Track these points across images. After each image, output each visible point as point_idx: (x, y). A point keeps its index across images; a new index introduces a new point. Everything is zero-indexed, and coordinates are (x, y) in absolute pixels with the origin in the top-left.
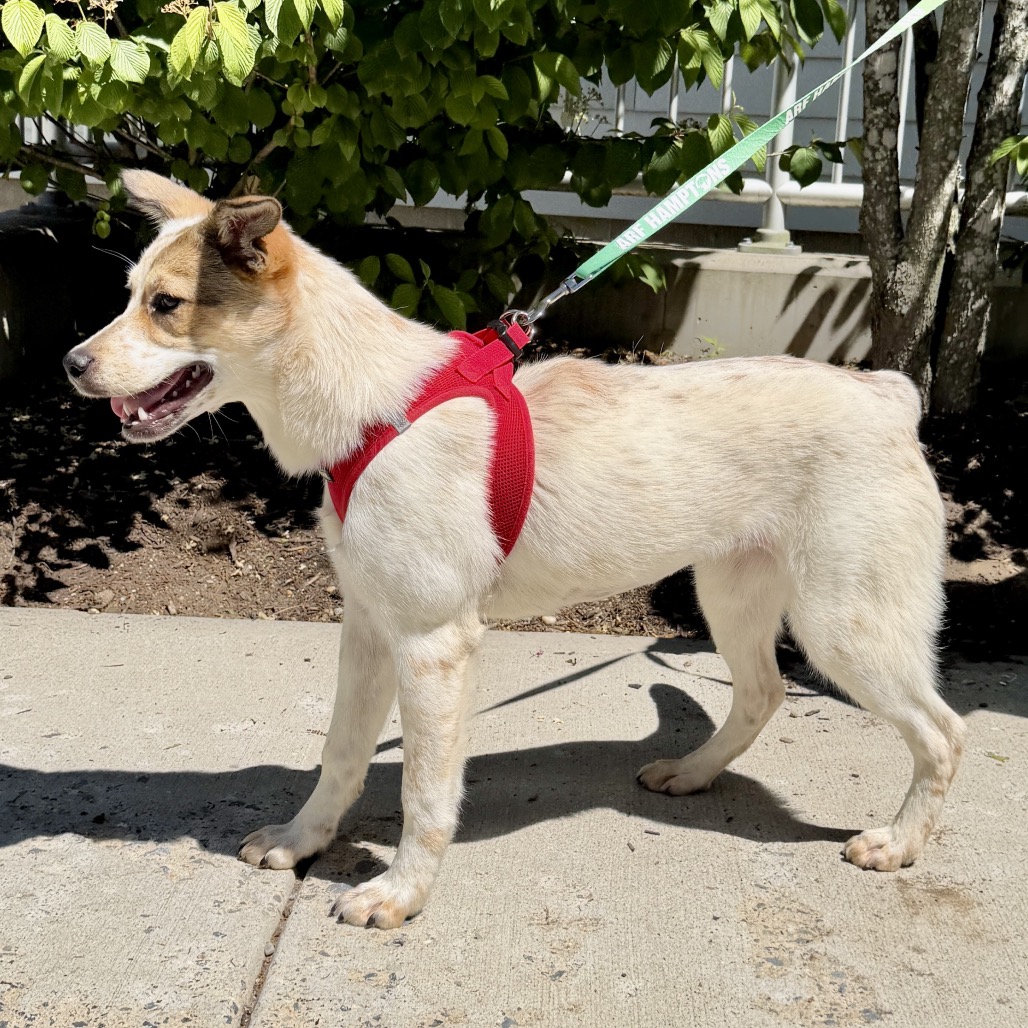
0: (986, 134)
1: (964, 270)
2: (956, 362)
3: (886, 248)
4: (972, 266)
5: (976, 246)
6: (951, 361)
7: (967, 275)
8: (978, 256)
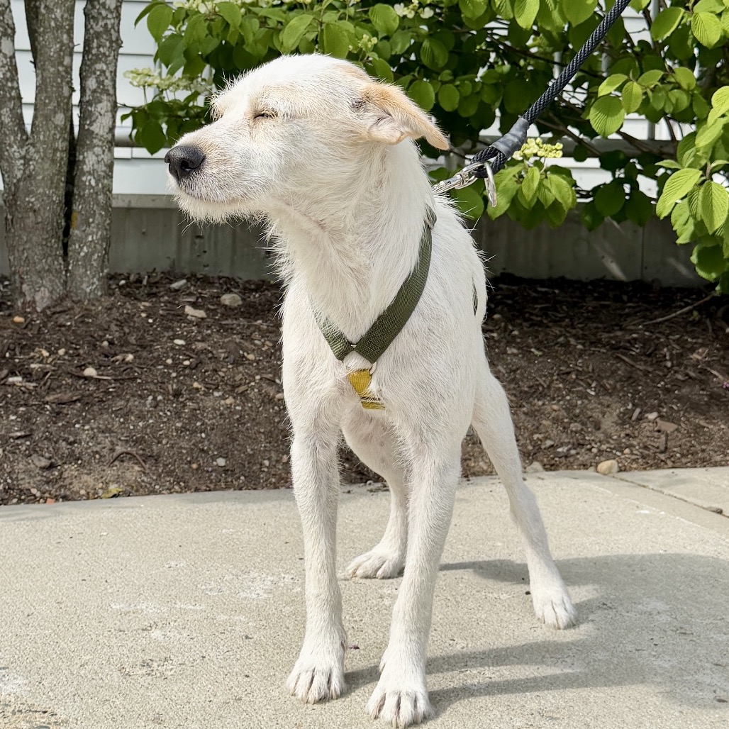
0: (95, 45)
1: (86, 168)
2: (86, 254)
3: (13, 150)
4: (93, 165)
5: (95, 146)
6: (82, 254)
7: (89, 173)
8: (97, 156)
